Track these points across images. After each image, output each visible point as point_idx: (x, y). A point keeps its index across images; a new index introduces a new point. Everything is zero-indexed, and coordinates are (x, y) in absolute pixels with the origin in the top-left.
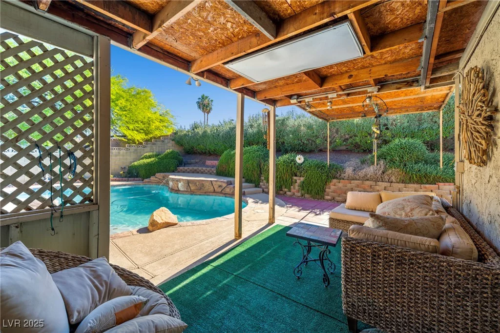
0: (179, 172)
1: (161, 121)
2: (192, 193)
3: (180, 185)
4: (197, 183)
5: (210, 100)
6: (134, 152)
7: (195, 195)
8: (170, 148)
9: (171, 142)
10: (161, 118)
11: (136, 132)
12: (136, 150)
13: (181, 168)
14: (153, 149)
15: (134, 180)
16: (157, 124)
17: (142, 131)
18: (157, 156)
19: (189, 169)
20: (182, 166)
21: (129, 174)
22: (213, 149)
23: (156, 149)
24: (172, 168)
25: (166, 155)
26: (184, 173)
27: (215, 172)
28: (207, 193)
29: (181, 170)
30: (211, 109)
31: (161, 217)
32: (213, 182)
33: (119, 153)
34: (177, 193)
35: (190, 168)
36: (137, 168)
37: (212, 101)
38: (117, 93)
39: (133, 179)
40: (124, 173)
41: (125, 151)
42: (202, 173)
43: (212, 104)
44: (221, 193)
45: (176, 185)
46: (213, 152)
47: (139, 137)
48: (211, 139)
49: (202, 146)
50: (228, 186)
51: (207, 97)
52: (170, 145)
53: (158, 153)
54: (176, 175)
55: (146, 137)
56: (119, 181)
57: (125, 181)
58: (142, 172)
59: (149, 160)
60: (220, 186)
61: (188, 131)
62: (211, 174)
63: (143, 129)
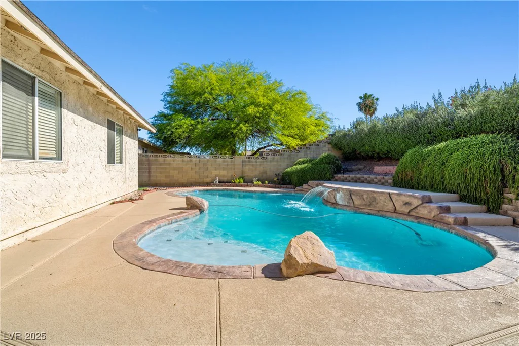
0: (336, 180)
1: (317, 125)
2: (357, 210)
3: (338, 196)
4: (365, 196)
5: (374, 98)
6: (288, 158)
7: (361, 213)
8: (326, 152)
9: (327, 145)
10: (317, 121)
11: (291, 138)
12: (289, 155)
13: (339, 175)
14: (307, 155)
15: (286, 188)
16: (313, 127)
17: (296, 137)
18: (310, 161)
19: (349, 177)
20: (341, 174)
21: (282, 181)
22: (385, 149)
23: (310, 154)
24: (328, 175)
25: (321, 160)
26: (343, 181)
27: (390, 181)
28: (381, 213)
29: (340, 178)
30: (376, 109)
31: (304, 251)
32: (392, 196)
33: (274, 158)
34: (334, 207)
35: (351, 176)
36: (289, 175)
37: (377, 99)
38: (273, 98)
39: (285, 186)
40: (278, 179)
41: (279, 157)
42: (370, 182)
43: (378, 103)
44: (408, 214)
45: (333, 196)
46: (385, 154)
47: (294, 143)
48: (382, 136)
49: (367, 147)
50: (425, 204)
51: (370, 96)
52: (326, 149)
53: (312, 159)
54: (332, 184)
55: (300, 143)
56: (273, 187)
57: (278, 188)
58: (295, 179)
59: (302, 166)
60: (406, 204)
61: (349, 131)
62: (383, 184)
63: (297, 135)
